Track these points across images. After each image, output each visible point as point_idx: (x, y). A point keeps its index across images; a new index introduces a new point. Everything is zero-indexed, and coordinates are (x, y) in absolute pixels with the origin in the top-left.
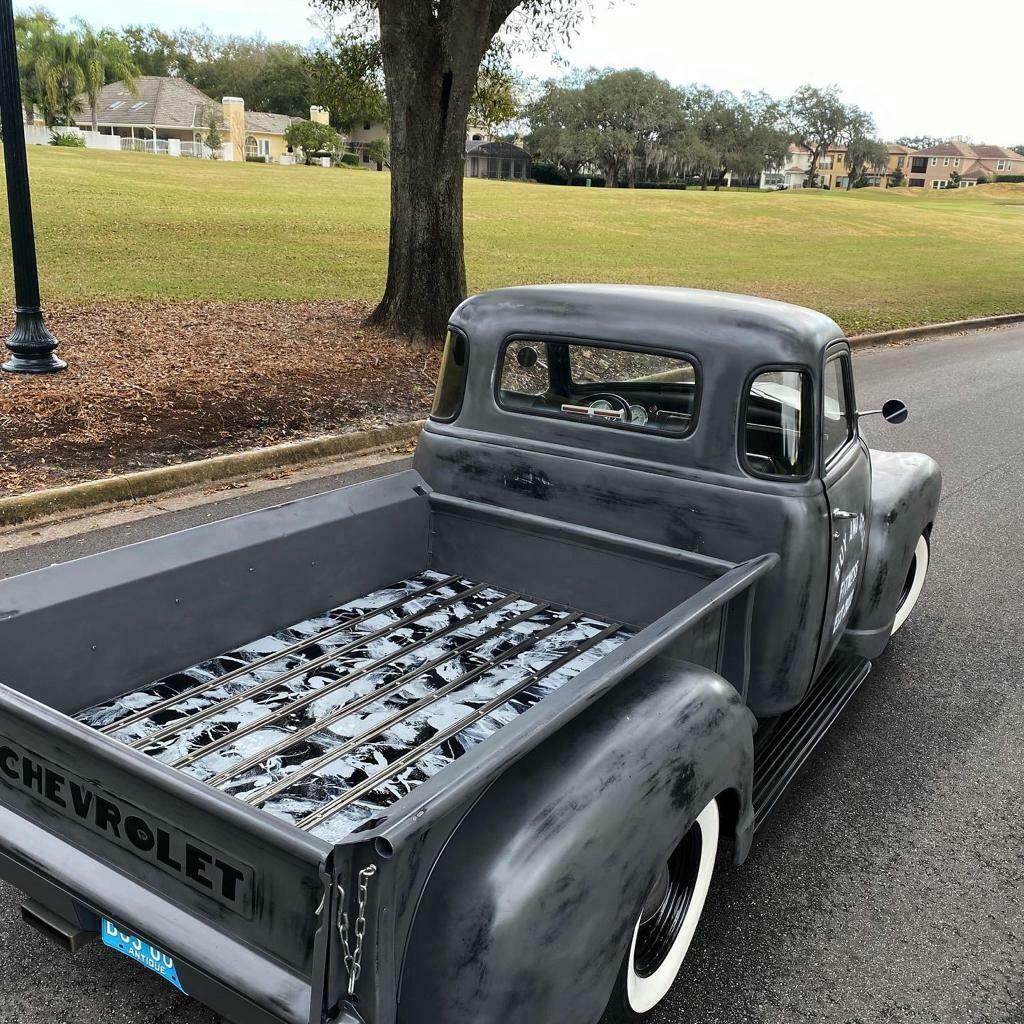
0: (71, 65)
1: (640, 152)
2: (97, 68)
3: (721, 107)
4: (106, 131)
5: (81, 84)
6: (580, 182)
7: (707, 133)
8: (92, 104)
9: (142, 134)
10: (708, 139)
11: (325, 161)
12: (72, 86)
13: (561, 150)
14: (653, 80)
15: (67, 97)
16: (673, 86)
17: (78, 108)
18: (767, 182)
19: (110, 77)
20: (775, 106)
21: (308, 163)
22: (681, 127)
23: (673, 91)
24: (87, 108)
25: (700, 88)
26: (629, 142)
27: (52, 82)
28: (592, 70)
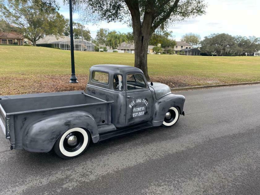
0: (117, 39)
1: (224, 49)
2: (121, 39)
3: (243, 40)
4: (122, 50)
5: (118, 42)
6: (211, 55)
7: (240, 45)
8: (120, 45)
9: (128, 50)
10: (240, 46)
11: (159, 53)
12: (117, 43)
13: (207, 49)
14: (228, 35)
15: (116, 44)
16: (232, 36)
17: (118, 46)
18: (256, 55)
19: (123, 41)
20: (257, 39)
21: (156, 54)
22: (234, 44)
23: (232, 37)
24: (119, 46)
25: (239, 36)
26: (221, 48)
27: (114, 42)
28: (214, 34)
